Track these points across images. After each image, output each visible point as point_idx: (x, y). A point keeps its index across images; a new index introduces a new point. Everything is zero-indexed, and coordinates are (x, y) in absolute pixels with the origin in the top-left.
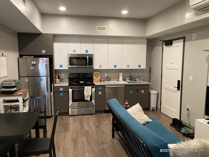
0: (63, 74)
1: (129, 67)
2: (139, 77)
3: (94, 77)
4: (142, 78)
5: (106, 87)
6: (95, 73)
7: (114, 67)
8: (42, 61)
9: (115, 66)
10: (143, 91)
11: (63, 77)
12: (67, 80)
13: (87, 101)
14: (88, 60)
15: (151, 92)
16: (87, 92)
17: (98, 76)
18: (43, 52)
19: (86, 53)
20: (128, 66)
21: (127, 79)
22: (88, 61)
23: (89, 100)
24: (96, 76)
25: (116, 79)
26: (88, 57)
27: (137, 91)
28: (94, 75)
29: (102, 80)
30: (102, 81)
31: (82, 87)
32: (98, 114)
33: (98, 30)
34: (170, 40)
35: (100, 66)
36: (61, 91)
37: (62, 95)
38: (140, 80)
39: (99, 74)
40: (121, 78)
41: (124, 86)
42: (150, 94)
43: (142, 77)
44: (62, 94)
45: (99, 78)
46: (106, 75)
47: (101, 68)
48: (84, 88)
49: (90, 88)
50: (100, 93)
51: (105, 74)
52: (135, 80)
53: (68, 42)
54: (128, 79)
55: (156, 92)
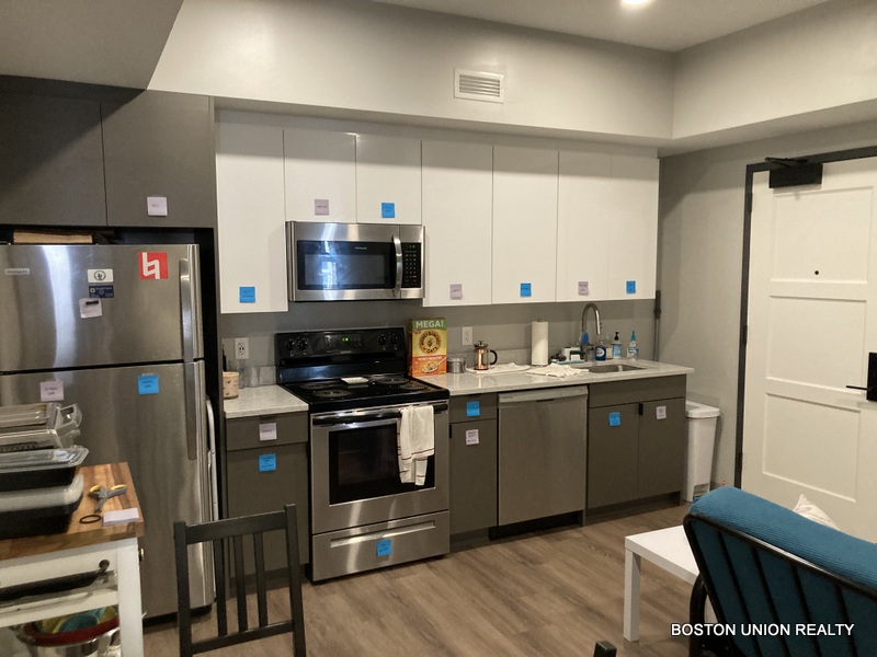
0: (245, 341)
1: (587, 294)
2: (616, 338)
3: (417, 352)
4: (633, 344)
5: (502, 400)
6: (420, 329)
7: (523, 295)
8: (156, 263)
9: (526, 289)
10: (661, 411)
11: (246, 355)
12: (269, 373)
13: (411, 487)
14: (399, 255)
15: (694, 413)
16: (415, 436)
17: (434, 345)
18: (152, 211)
19: (384, 217)
20: (583, 287)
21: (566, 352)
22: (399, 265)
23: (420, 481)
24: (426, 346)
25: (512, 354)
26: (397, 242)
27: (641, 413)
28: (416, 339)
29: (456, 361)
30: (456, 368)
31: (384, 409)
32: (463, 554)
33: (462, 90)
34: (802, 161)
35: (456, 290)
36: (269, 446)
37: (274, 467)
38: (623, 355)
39: (439, 332)
40: (541, 351)
41: (585, 391)
42: (687, 419)
43: (633, 338)
44: (268, 463)
45: (442, 351)
46: (468, 335)
47: (459, 298)
48: (399, 415)
49: (429, 412)
50: (473, 438)
51: (464, 329)
52: (603, 358)
53: (284, 152)
54: (572, 353)
55: (712, 412)
